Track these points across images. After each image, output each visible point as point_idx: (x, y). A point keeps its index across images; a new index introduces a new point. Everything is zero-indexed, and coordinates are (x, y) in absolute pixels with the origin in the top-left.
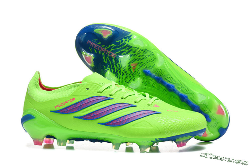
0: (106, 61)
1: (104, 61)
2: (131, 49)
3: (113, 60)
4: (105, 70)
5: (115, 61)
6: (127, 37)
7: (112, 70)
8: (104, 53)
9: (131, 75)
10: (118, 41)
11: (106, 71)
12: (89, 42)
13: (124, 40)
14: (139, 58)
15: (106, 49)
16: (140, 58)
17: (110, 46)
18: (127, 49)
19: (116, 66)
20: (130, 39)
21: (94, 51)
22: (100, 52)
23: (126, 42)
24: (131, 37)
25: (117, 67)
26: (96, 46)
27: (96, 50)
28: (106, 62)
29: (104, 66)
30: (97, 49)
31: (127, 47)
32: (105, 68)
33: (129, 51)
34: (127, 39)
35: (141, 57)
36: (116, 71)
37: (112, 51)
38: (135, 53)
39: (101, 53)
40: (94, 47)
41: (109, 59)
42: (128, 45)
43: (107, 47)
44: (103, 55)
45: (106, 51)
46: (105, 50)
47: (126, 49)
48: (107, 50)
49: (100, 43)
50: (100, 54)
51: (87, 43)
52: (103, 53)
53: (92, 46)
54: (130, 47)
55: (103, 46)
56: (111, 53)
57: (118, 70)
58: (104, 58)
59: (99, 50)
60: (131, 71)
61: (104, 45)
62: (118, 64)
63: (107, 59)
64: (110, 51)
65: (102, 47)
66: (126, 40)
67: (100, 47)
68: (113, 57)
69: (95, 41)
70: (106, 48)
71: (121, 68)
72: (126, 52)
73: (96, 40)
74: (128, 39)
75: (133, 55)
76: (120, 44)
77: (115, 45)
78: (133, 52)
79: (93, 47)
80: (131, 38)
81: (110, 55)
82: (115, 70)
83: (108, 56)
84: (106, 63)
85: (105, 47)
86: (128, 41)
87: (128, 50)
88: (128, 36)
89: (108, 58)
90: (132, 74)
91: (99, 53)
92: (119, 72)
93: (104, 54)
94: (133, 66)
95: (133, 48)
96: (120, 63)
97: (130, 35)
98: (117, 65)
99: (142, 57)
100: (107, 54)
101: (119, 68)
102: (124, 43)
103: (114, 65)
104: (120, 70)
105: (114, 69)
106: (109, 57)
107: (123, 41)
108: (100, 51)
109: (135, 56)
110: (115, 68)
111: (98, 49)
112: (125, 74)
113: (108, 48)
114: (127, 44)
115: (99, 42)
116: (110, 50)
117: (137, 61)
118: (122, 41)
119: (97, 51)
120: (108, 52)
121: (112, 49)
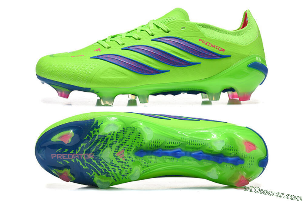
0: (86, 167)
1: (84, 167)
2: (106, 138)
4: (91, 176)
5: (96, 161)
6: (94, 126)
7: (100, 173)
8: (79, 159)
9: (124, 166)
11: (93, 177)
12: (53, 156)
13: (92, 132)
14: (121, 143)
16: (122, 142)
17: (80, 148)
18: (102, 140)
19: (101, 166)
20: (98, 128)
21: (66, 162)
22: (73, 160)
23: (95, 134)
24: (97, 124)
25: (103, 166)
26: (64, 156)
27: (67, 160)
28: (87, 168)
29: (88, 173)
30: (67, 158)
31: (100, 139)
32: (89, 174)
33: (105, 142)
34: (95, 129)
35: (123, 141)
36: (104, 171)
38: (113, 141)
40: (63, 158)
41: (88, 163)
42: (100, 135)
43: (77, 151)
44: (78, 161)
45: (80, 156)
46: (77, 155)
47: (100, 141)
48: (79, 154)
49: (67, 150)
50: (74, 162)
51: (52, 158)
52: (77, 160)
53: (59, 158)
55: (72, 152)
56: (86, 154)
57: (106, 169)
58: (81, 164)
59: (71, 158)
60: (121, 161)
61: (73, 151)
62: (102, 162)
63: (86, 163)
64: (84, 153)
65: (72, 154)
66: (94, 132)
67: (69, 155)
68: (91, 158)
69: (60, 151)
70: (77, 153)
72: (102, 145)
73: (60, 149)
74: (96, 128)
75: (112, 143)
77: (85, 144)
78: (111, 140)
79: (61, 158)
80: (99, 125)
81: (86, 158)
83: (84, 159)
84: (87, 169)
85: (75, 152)
86: (98, 131)
87: (103, 142)
88: (94, 125)
89: (85, 162)
90: (124, 164)
92: (107, 170)
93: (79, 161)
94: (120, 156)
95: (108, 136)
96: (103, 161)
97: (95, 123)
98: (101, 164)
99: (124, 140)
100: (81, 158)
101: (105, 166)
102: (94, 136)
103: (98, 165)
104: (108, 167)
105: (100, 170)
106: (87, 160)
107: (91, 134)
108: (73, 159)
109: (115, 143)
110: (101, 168)
111: (69, 158)
112: (116, 168)
113: (79, 151)
114: (99, 135)
116: (83, 152)
117: (121, 147)
118: (91, 135)
119: (69, 161)
120: (82, 155)
121: (85, 150)
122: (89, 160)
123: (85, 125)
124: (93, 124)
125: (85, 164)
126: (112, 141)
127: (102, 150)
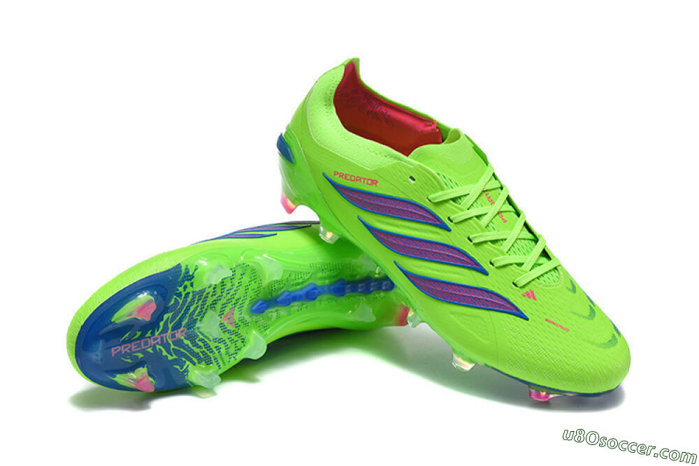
0: (172, 355)
1: (170, 358)
2: (205, 294)
3: (187, 342)
6: (183, 278)
7: (195, 360)
8: (160, 345)
9: (233, 337)
10: (173, 302)
12: (115, 350)
13: (181, 289)
14: (229, 296)
15: (160, 334)
16: (230, 294)
17: (162, 324)
18: (198, 300)
19: (198, 348)
20: (190, 280)
21: (137, 357)
22: (150, 350)
23: (187, 291)
24: (188, 272)
25: (200, 347)
28: (175, 357)
29: (175, 366)
30: (139, 349)
32: (178, 367)
33: (203, 302)
34: (186, 283)
35: (232, 292)
36: (203, 355)
37: (173, 329)
38: (217, 296)
39: (153, 350)
40: (133, 350)
41: (176, 348)
42: (195, 292)
43: (158, 331)
44: (160, 349)
45: (162, 338)
47: (196, 301)
50: (152, 352)
51: (113, 355)
52: (158, 347)
53: (126, 352)
54: (202, 291)
55: (149, 334)
56: (173, 332)
57: (205, 350)
58: (165, 353)
59: (146, 347)
60: (229, 330)
61: (150, 332)
63: (173, 349)
64: (170, 331)
65: (150, 337)
66: (185, 287)
68: (183, 338)
70: (157, 334)
71: (208, 342)
72: (199, 307)
74: (188, 280)
75: (215, 300)
76: (179, 303)
77: (170, 315)
78: (212, 296)
79: (129, 351)
80: (191, 273)
81: (173, 339)
82: (201, 354)
83: (171, 343)
84: (174, 359)
85: (153, 333)
86: (192, 285)
88: (182, 276)
89: (172, 346)
91: (151, 354)
92: (208, 352)
93: (161, 347)
94: (228, 321)
95: (207, 291)
96: (201, 337)
97: (183, 271)
98: (198, 344)
99: (233, 290)
100: (165, 341)
101: (204, 345)
102: (186, 294)
103: (193, 348)
105: (196, 355)
107: (180, 293)
108: (150, 347)
109: (220, 299)
111: (143, 347)
112: (222, 345)
114: (193, 292)
115: (136, 334)
116: (168, 329)
118: (179, 295)
121: (170, 326)
122: (179, 343)
123: (168, 278)
124: (180, 275)
125: (172, 351)
126: (215, 298)
127: (199, 318)
